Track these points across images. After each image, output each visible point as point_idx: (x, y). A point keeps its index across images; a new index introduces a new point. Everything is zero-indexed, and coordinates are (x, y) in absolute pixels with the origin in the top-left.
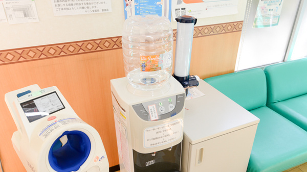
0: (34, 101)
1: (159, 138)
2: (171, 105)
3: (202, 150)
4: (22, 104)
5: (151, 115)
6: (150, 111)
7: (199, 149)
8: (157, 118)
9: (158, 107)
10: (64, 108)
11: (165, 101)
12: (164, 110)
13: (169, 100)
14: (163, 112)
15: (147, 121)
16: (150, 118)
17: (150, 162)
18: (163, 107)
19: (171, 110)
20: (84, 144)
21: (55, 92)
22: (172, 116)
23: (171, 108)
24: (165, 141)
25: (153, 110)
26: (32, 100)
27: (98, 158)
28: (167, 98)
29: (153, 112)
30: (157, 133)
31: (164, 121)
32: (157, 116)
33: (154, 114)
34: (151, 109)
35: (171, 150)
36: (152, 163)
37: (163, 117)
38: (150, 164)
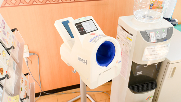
0: (81, 23)
1: (153, 55)
2: (164, 34)
3: (175, 68)
4: (76, 24)
5: (151, 39)
6: (151, 36)
7: (173, 67)
8: (155, 41)
9: (156, 34)
10: (98, 29)
11: (161, 31)
12: (159, 36)
13: (163, 31)
14: (159, 38)
15: (149, 43)
16: (150, 40)
17: (140, 72)
18: (159, 35)
19: (164, 37)
20: (111, 52)
21: (92, 20)
22: (164, 41)
23: (164, 35)
24: (156, 58)
25: (152, 36)
26: (80, 23)
27: (118, 61)
28: (162, 29)
29: (153, 37)
30: (153, 51)
31: (158, 43)
32: (155, 40)
33: (153, 38)
34: (151, 35)
35: (156, 65)
36: (141, 74)
37: (159, 41)
38: (139, 74)
